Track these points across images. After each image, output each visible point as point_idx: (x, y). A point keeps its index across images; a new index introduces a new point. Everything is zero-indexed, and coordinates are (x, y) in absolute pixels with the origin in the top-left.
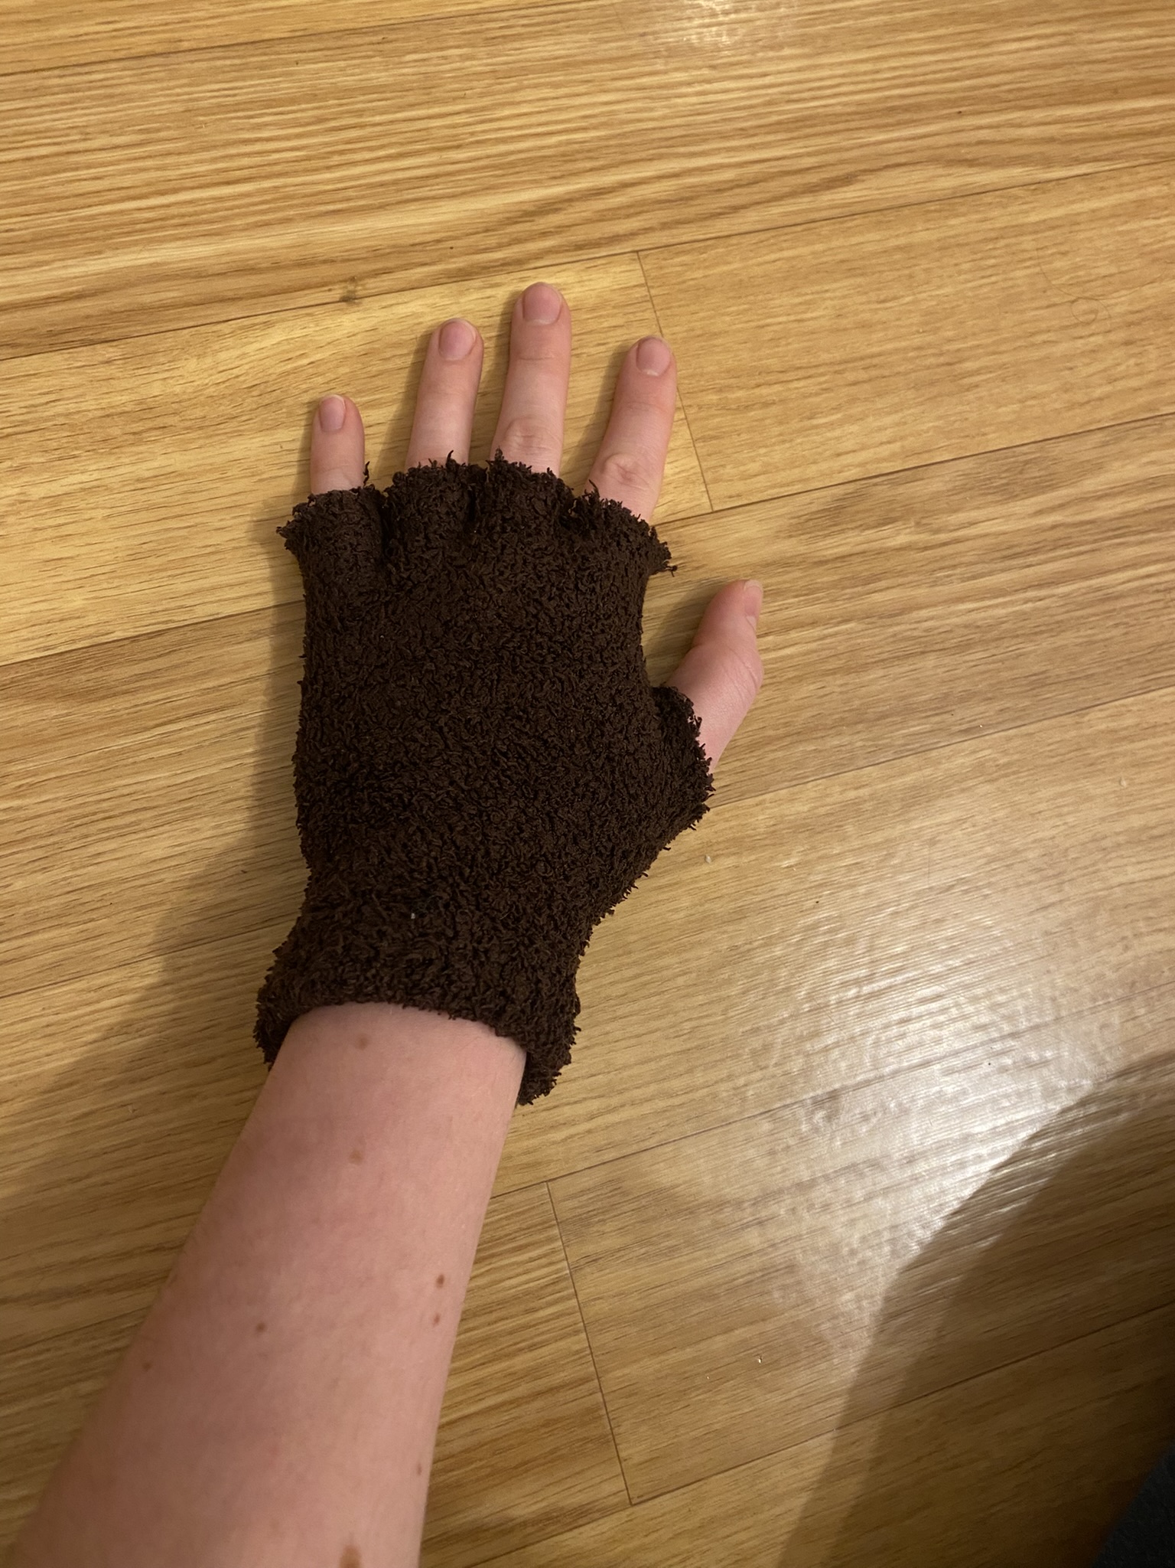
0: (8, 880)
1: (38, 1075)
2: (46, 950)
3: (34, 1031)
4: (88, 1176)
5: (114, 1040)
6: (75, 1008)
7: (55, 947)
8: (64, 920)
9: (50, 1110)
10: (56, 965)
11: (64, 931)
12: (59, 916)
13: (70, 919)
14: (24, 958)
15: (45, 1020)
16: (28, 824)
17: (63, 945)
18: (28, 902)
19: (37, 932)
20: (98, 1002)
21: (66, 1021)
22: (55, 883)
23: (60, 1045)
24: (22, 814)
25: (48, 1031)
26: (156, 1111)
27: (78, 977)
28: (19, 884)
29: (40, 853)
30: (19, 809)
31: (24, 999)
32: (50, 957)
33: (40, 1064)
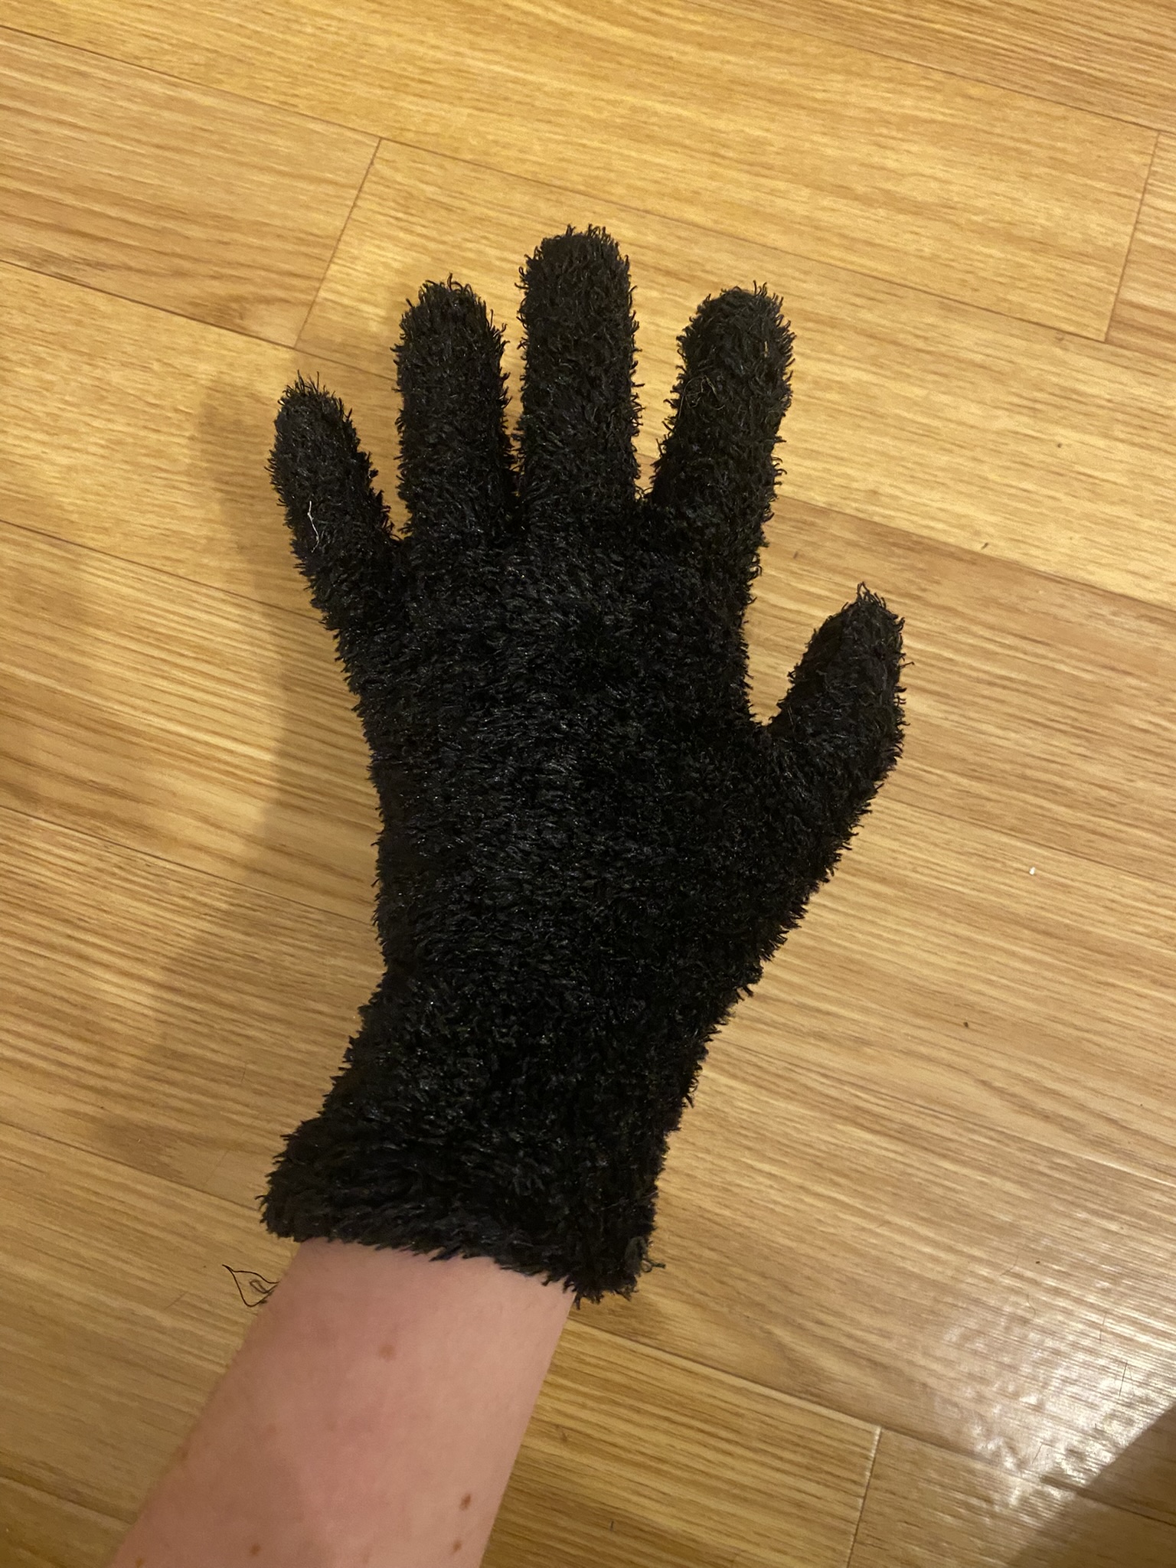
0: (1134, 777)
1: (1088, 933)
2: (1138, 844)
3: (1100, 898)
4: (1087, 1031)
5: (1156, 942)
6: (1136, 899)
7: (1144, 846)
8: (1160, 830)
9: (1084, 964)
10: (1141, 860)
11: (1158, 839)
12: (1158, 825)
13: (1166, 833)
14: (1119, 840)
15: (1112, 896)
16: (1167, 744)
17: (1151, 848)
18: (1142, 801)
19: (1137, 827)
20: (1157, 905)
21: (1127, 906)
22: (1167, 799)
23: (1112, 920)
24: (1166, 734)
25: (1114, 906)
26: (1161, 1015)
27: (1152, 879)
28: (1140, 784)
29: (1166, 771)
30: (1165, 729)
31: (1103, 870)
32: (1138, 851)
33: (1093, 925)
